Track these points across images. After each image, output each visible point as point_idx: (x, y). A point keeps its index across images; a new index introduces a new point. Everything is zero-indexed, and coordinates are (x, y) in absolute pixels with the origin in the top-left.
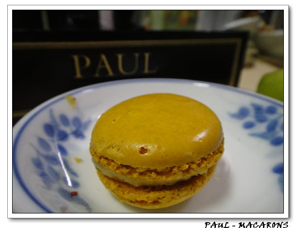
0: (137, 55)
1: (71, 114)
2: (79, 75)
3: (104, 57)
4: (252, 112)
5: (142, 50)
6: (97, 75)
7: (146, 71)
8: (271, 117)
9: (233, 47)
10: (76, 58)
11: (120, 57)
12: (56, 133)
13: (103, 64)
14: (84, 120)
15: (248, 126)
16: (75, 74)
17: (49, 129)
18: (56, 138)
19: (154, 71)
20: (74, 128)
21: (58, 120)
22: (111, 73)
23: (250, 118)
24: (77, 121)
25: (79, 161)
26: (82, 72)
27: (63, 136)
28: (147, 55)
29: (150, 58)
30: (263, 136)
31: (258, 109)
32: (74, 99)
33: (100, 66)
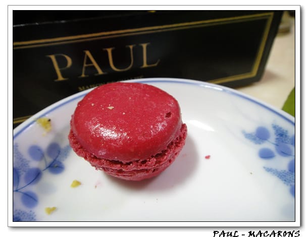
0: (131, 47)
2: (60, 78)
3: (88, 53)
6: (83, 75)
7: (145, 65)
10: (53, 57)
11: (109, 51)
15: (266, 155)
22: (100, 72)
24: (54, 148)
26: (63, 75)
28: (144, 46)
31: (281, 134)
32: (49, 120)
33: (85, 65)
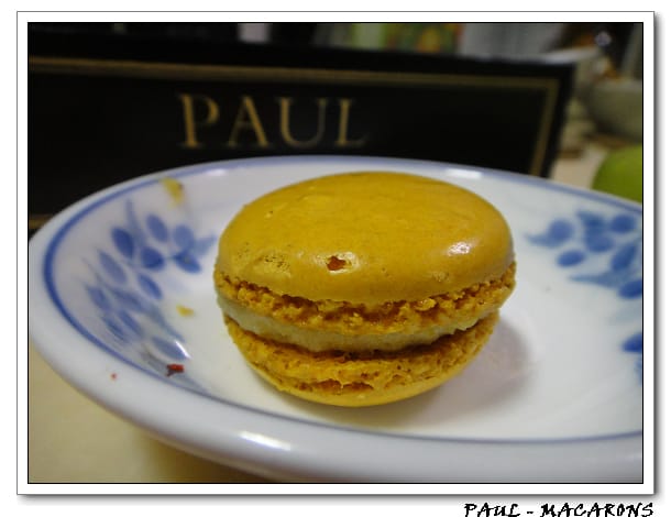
0: (323, 103)
1: (172, 219)
2: (192, 142)
3: (248, 103)
4: (579, 231)
5: (335, 91)
6: (232, 143)
7: (342, 141)
8: (622, 240)
9: (540, 96)
10: (187, 101)
11: (285, 104)
12: (138, 251)
13: (247, 118)
14: (201, 233)
15: (570, 260)
16: (183, 137)
17: (124, 239)
18: (137, 260)
19: (359, 143)
20: (177, 249)
21: (144, 226)
22: (263, 141)
23: (574, 244)
24: (184, 234)
25: (187, 312)
26: (200, 134)
27: (155, 261)
28: (345, 105)
29: (352, 111)
30: (602, 280)
31: (593, 224)
32: (181, 187)
33: (239, 124)
